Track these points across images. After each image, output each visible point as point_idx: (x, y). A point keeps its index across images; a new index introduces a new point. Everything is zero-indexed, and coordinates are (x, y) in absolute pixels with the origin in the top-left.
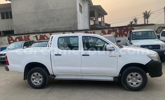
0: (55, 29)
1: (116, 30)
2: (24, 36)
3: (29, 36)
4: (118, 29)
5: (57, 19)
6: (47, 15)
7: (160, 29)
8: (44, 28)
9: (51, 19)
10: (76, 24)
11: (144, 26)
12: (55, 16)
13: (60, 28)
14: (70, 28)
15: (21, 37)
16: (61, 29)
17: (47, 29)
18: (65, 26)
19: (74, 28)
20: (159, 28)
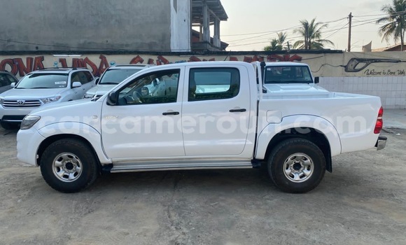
0: (112, 46)
1: (263, 58)
2: (27, 59)
3: (42, 59)
4: (266, 56)
5: (116, 20)
6: (92, 7)
7: (354, 63)
8: (82, 41)
9: (100, 20)
10: (166, 37)
11: (323, 55)
12: (113, 12)
13: (125, 43)
14: (150, 45)
15: (20, 60)
16: (127, 45)
17: (90, 43)
18: (139, 41)
19: (162, 47)
20: (352, 60)
